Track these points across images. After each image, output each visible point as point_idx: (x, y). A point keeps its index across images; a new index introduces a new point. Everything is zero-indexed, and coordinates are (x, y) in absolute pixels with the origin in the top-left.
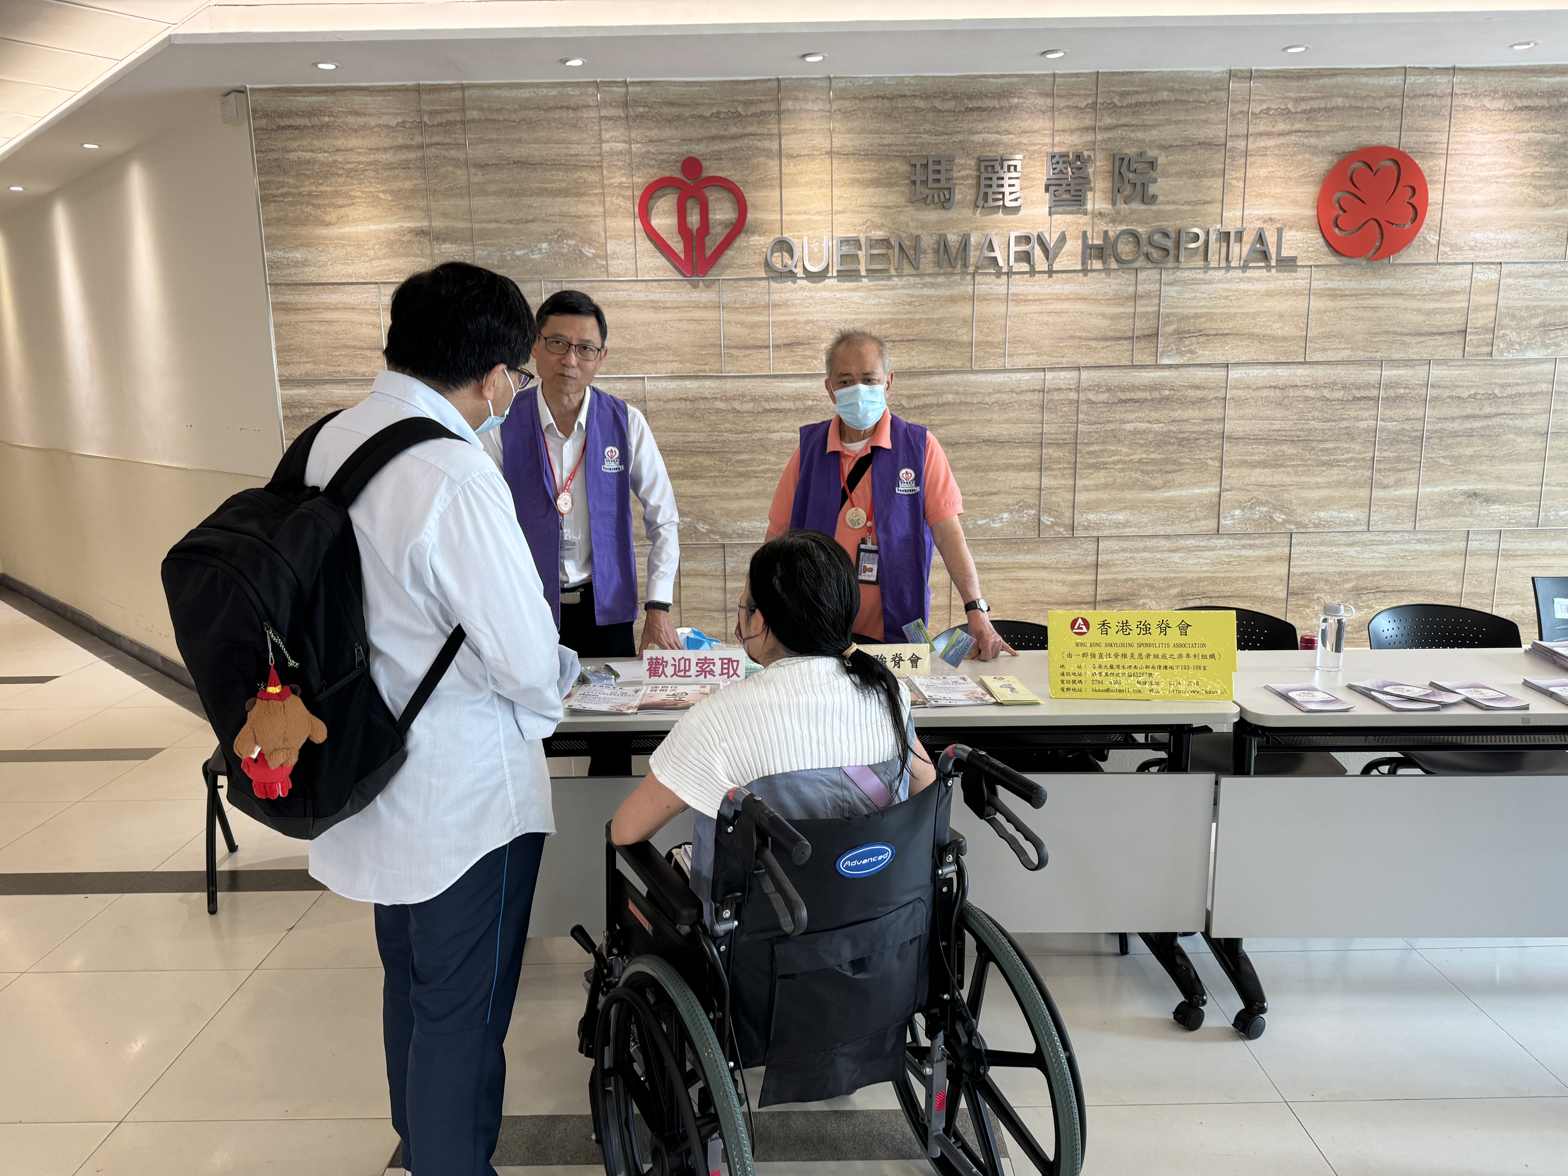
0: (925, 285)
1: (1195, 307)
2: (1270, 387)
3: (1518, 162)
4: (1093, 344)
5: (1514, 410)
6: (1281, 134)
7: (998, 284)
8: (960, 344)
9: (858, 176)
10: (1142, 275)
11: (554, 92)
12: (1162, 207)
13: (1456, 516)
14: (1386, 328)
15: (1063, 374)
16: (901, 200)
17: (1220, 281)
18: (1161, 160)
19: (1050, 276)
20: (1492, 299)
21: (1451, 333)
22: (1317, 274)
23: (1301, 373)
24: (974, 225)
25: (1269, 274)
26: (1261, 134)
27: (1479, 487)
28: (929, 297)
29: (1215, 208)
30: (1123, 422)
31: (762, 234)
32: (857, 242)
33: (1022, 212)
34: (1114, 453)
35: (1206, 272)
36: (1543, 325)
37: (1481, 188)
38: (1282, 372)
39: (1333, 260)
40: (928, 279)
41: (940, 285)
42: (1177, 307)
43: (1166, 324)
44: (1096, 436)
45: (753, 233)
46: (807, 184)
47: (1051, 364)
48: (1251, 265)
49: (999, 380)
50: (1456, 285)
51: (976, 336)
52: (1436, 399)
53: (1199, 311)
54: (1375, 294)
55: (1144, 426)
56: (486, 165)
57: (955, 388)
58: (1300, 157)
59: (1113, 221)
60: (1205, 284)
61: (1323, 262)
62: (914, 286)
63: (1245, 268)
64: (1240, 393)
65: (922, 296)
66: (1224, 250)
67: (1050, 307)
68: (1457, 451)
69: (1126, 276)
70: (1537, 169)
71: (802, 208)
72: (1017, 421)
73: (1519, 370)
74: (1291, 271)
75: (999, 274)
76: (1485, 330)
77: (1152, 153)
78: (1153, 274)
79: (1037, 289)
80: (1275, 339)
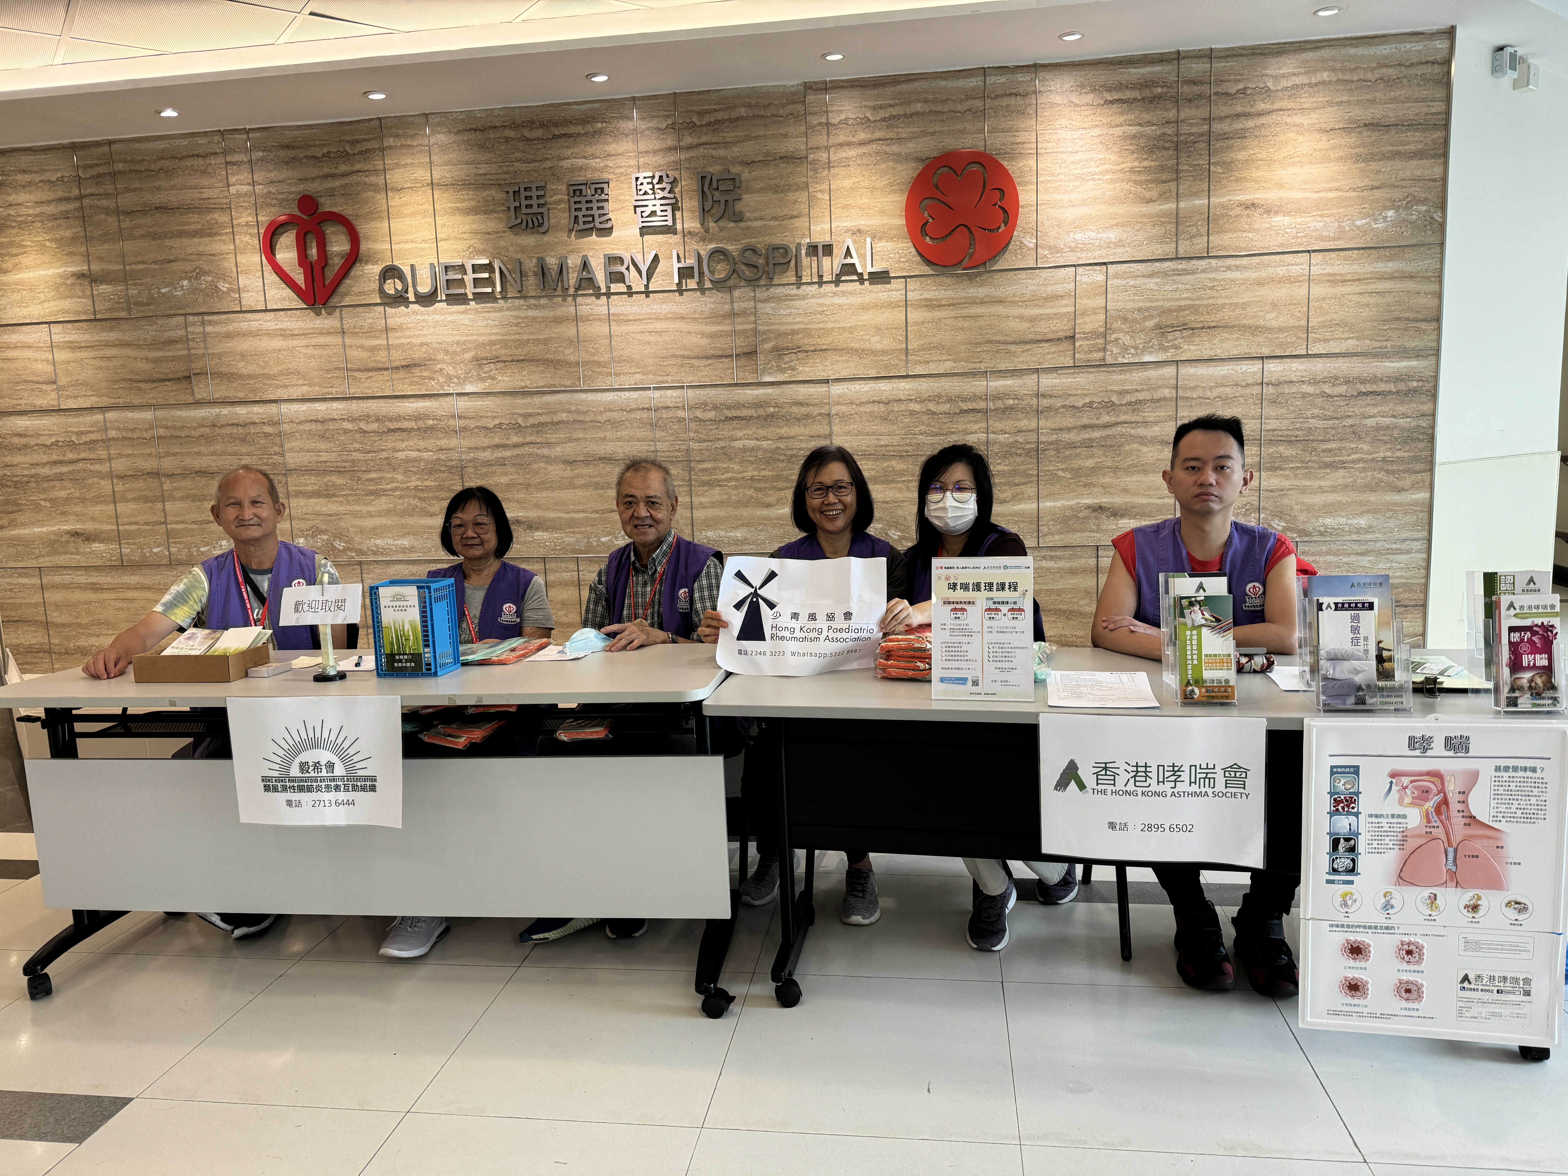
0: (529, 307)
1: (792, 323)
2: (874, 402)
3: (1114, 158)
4: (696, 362)
5: (1136, 419)
6: (862, 143)
7: (598, 305)
8: (569, 364)
9: (458, 205)
10: (737, 293)
11: (185, 142)
12: (749, 223)
13: (1082, 531)
14: (988, 337)
15: (669, 392)
16: (501, 226)
17: (813, 297)
18: (745, 176)
19: (647, 296)
20: (1100, 302)
21: (1058, 339)
22: (912, 284)
23: (904, 387)
24: (571, 248)
25: (862, 287)
26: (841, 145)
27: (1104, 500)
28: (534, 319)
29: (802, 223)
30: (732, 439)
31: (375, 263)
32: (462, 268)
33: (615, 233)
34: (727, 470)
35: (798, 288)
36: (1158, 327)
37: (1077, 187)
38: (885, 387)
39: (926, 270)
40: (532, 301)
41: (543, 307)
42: (774, 324)
43: (764, 341)
44: (707, 453)
45: (367, 262)
46: (412, 214)
47: (657, 383)
48: (843, 278)
49: (609, 399)
50: (1059, 289)
51: (584, 357)
52: (1049, 408)
53: (796, 327)
54: (974, 302)
55: (752, 443)
56: (132, 212)
57: (567, 406)
58: (883, 166)
59: (703, 240)
60: (799, 299)
61: (917, 273)
62: (519, 308)
63: (837, 282)
64: (844, 408)
65: (526, 317)
66: (815, 265)
67: (650, 327)
68: (1076, 463)
69: (720, 295)
70: (1136, 164)
71: (409, 237)
72: (630, 439)
73: (1137, 376)
74: (885, 283)
75: (598, 296)
76: (1095, 334)
77: (735, 169)
78: (747, 292)
79: (636, 309)
80: (875, 353)
